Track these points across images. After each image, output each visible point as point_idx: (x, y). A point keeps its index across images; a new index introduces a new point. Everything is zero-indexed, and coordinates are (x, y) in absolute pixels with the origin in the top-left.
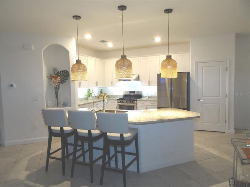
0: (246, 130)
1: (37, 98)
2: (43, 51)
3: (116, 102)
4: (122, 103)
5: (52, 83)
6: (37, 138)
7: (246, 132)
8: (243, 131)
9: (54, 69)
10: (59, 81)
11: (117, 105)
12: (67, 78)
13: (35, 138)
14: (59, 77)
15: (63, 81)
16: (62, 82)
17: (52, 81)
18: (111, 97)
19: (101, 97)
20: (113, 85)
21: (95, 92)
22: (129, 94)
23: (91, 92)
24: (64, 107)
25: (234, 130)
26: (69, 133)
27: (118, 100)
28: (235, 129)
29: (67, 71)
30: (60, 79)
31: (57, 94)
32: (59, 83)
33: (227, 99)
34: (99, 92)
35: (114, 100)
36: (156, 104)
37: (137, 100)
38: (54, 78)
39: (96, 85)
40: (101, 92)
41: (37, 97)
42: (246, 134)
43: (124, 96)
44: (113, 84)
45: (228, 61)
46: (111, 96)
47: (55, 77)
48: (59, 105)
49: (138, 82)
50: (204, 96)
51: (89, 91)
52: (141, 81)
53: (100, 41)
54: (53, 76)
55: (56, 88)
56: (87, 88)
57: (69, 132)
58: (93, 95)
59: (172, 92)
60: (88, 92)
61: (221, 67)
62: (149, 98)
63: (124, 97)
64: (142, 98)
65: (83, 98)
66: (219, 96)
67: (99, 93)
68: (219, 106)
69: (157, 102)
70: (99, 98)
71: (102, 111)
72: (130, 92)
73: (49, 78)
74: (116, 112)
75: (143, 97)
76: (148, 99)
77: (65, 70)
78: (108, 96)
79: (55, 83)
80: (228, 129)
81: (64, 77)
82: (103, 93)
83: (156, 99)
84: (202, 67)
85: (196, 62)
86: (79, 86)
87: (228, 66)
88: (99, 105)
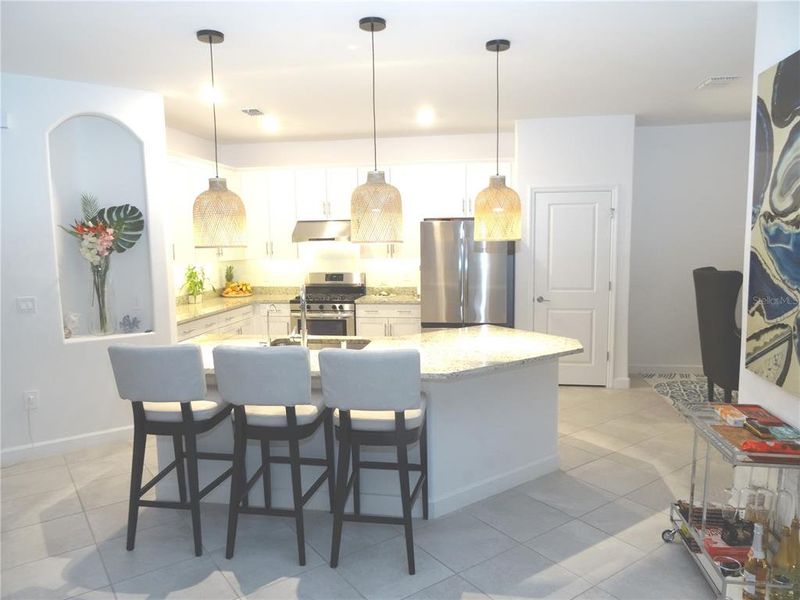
0: (651, 376)
1: (30, 305)
2: (50, 134)
3: (286, 309)
5: (83, 250)
6: (36, 445)
7: (654, 381)
8: (646, 379)
9: (87, 202)
10: (111, 244)
12: (139, 233)
13: (30, 446)
14: (110, 231)
15: (123, 242)
16: (119, 246)
17: (85, 243)
18: (261, 293)
19: (230, 295)
20: (272, 253)
21: (212, 276)
22: (323, 281)
23: (200, 277)
24: (126, 333)
25: (628, 379)
26: (208, 420)
27: (292, 302)
28: (630, 376)
29: (134, 210)
30: (112, 238)
31: (100, 288)
32: (110, 250)
33: (612, 294)
34: (221, 278)
35: (280, 302)
36: (416, 312)
37: (356, 301)
38: (91, 234)
40: (229, 277)
41: (32, 301)
42: (655, 387)
43: (308, 288)
45: (615, 191)
46: (263, 288)
47: (94, 229)
48: (109, 325)
50: (553, 289)
51: (192, 276)
53: (245, 111)
54: (88, 227)
55: (95, 269)
56: (186, 266)
57: (209, 418)
58: (207, 287)
59: (466, 277)
60: (190, 277)
61: (597, 205)
62: (389, 294)
63: (307, 292)
64: (366, 295)
66: (592, 288)
67: (221, 282)
68: (592, 314)
69: (419, 307)
70: (221, 296)
71: (299, 343)
72: (327, 275)
73: (71, 232)
74: (344, 345)
75: (368, 292)
76: (386, 299)
77: (127, 206)
78: (252, 288)
79: (94, 252)
80: (614, 376)
81: (126, 229)
82: (233, 280)
83: (419, 299)
84: (549, 205)
85: (532, 189)
87: (615, 206)
88: (233, 321)
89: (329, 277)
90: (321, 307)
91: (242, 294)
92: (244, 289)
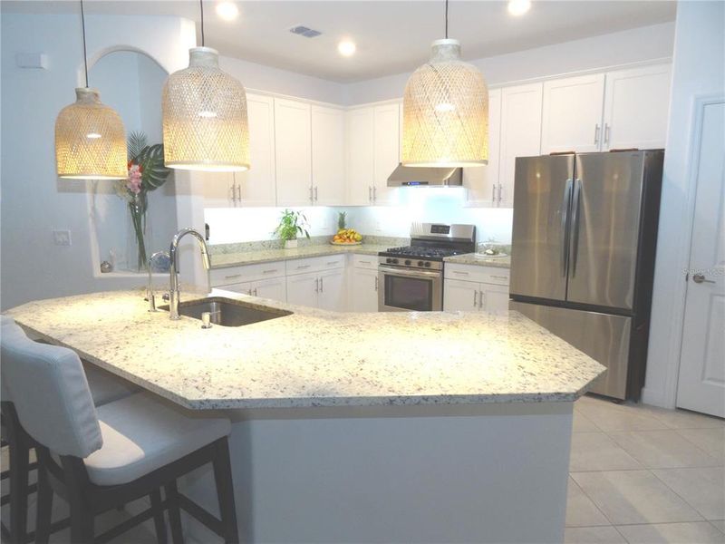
1: (65, 237)
3: (375, 262)
4: (392, 266)
9: (135, 141)
11: (376, 273)
15: (153, 180)
16: (150, 183)
20: (375, 198)
21: (316, 221)
22: (429, 233)
27: (381, 254)
34: (333, 225)
35: (370, 254)
37: (444, 259)
39: (311, 198)
40: (342, 224)
41: (66, 233)
43: (413, 239)
44: (373, 196)
46: (374, 237)
49: (458, 191)
50: (724, 262)
51: (287, 220)
52: (468, 187)
53: (292, 30)
55: (132, 205)
56: (283, 209)
59: (572, 236)
62: (495, 253)
63: (412, 245)
64: (474, 251)
65: (263, 243)
69: (509, 270)
76: (489, 261)
78: (361, 237)
83: (508, 260)
86: (234, 198)
88: (308, 270)
89: (436, 228)
90: (408, 263)
91: (347, 242)
92: (351, 237)
